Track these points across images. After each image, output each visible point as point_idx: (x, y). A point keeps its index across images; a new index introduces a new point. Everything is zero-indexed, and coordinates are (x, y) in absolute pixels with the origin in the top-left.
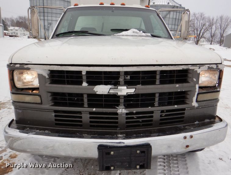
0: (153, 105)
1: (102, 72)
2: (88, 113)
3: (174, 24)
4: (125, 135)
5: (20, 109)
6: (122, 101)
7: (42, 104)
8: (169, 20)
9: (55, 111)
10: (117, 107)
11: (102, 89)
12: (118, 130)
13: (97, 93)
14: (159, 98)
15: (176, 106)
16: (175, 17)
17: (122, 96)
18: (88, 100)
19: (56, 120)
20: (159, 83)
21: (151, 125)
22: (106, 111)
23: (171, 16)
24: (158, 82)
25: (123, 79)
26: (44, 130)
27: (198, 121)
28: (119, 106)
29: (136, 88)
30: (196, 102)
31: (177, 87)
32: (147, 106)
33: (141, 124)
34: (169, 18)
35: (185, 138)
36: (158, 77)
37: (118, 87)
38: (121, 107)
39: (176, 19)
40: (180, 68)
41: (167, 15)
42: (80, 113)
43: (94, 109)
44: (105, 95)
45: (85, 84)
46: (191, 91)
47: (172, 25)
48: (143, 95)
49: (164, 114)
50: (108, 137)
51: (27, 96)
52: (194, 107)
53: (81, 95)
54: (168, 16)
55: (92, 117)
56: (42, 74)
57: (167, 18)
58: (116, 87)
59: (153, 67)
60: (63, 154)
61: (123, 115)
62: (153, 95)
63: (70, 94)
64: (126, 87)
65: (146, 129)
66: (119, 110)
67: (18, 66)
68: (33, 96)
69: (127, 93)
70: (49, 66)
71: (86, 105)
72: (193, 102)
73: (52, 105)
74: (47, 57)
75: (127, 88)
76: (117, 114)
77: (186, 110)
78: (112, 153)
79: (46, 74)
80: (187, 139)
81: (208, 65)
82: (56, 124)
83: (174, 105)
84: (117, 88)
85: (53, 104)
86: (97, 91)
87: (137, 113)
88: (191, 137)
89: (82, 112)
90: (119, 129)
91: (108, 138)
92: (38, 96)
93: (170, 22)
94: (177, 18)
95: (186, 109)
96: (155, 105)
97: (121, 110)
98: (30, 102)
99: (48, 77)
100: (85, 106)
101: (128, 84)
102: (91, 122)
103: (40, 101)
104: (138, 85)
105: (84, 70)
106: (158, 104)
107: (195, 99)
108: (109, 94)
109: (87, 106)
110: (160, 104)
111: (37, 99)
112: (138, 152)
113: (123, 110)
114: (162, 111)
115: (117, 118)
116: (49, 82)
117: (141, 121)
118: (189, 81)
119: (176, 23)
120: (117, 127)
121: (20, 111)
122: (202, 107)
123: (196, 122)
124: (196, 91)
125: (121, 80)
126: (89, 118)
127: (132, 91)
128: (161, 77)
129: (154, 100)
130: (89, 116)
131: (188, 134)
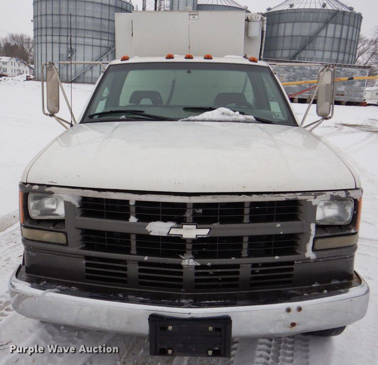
0: (239, 255)
1: (160, 202)
2: (137, 262)
3: (337, 50)
4: (192, 301)
5: (34, 252)
6: (189, 246)
7: (67, 245)
8: (325, 42)
9: (87, 258)
10: (181, 256)
11: (159, 228)
12: (182, 292)
13: (151, 234)
14: (249, 244)
15: (277, 257)
16: (338, 34)
17: (189, 239)
18: (138, 244)
19: (87, 271)
20: (249, 221)
21: (236, 286)
22: (165, 262)
23: (330, 33)
24: (246, 218)
25: (192, 214)
26: (70, 285)
27: (318, 283)
28: (185, 254)
29: (210, 229)
30: (312, 251)
31: (278, 228)
32: (229, 256)
33: (221, 284)
34: (326, 37)
35: (288, 310)
36: (247, 211)
37: (184, 226)
38: (188, 256)
39: (340, 38)
40: (283, 198)
41: (320, 30)
42: (124, 262)
43: (146, 258)
44: (162, 237)
45: (133, 219)
46: (303, 233)
47: (332, 51)
48: (222, 239)
49: (258, 270)
50: (166, 302)
51: (46, 232)
52: (309, 259)
53: (127, 236)
54: (323, 33)
55: (143, 269)
56: (70, 202)
57: (320, 37)
58: (180, 226)
59: (238, 196)
60: (95, 324)
61: (190, 269)
62: (239, 239)
63: (111, 234)
64: (195, 226)
65: (229, 293)
66: (183, 261)
67: (36, 187)
68: (56, 233)
69: (197, 236)
70: (81, 190)
71: (134, 251)
72: (306, 251)
73: (83, 249)
74: (78, 176)
75: (197, 228)
76: (181, 267)
77: (295, 265)
78: (170, 328)
79: (76, 203)
80: (291, 312)
81: (331, 193)
82: (87, 277)
83: (275, 255)
84: (182, 228)
85: (84, 246)
86: (151, 231)
87: (213, 267)
88: (299, 309)
89: (128, 261)
90: (184, 290)
91: (165, 304)
92: (62, 234)
93: (328, 46)
94: (344, 36)
95: (295, 262)
96: (243, 255)
97: (187, 260)
98: (50, 241)
99: (79, 207)
100: (132, 252)
101: (199, 221)
102: (140, 277)
103: (65, 241)
104: (214, 223)
105: (133, 199)
106: (248, 253)
107: (309, 246)
108: (168, 235)
109: (135, 253)
110: (251, 254)
111: (61, 238)
112: (211, 328)
113: (191, 260)
114: (255, 265)
115: (181, 274)
116: (80, 214)
117: (220, 279)
118: (300, 218)
119: (342, 48)
120: (181, 287)
121: (34, 254)
122: (323, 259)
123: (314, 284)
124: (310, 234)
125: (188, 214)
126: (138, 271)
127: (204, 232)
128: (251, 212)
129: (241, 246)
130: (138, 267)
131: (293, 305)
